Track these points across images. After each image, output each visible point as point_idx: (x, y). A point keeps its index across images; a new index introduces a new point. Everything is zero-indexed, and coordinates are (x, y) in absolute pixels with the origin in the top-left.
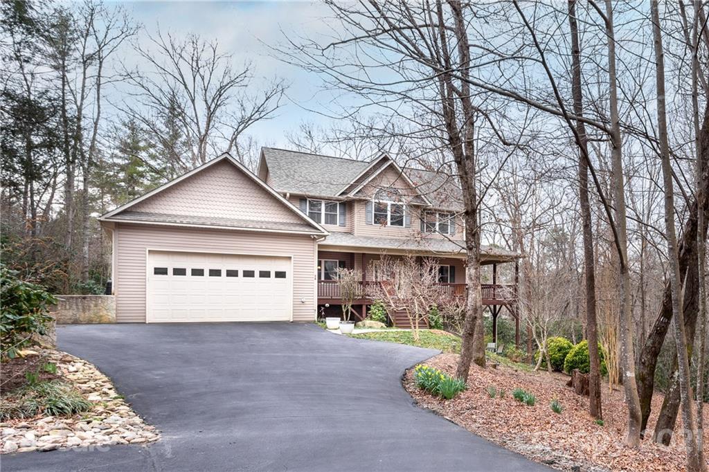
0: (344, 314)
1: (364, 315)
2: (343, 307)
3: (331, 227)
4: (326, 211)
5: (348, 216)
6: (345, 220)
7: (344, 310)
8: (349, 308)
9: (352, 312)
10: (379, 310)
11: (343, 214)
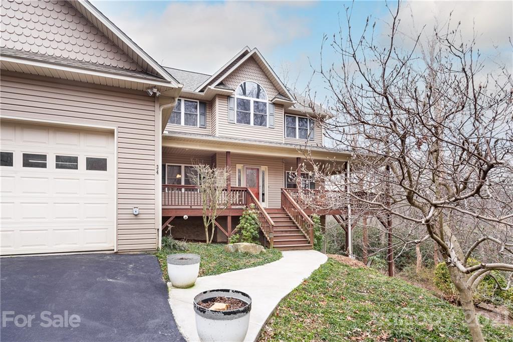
0: (207, 230)
1: (229, 229)
2: (205, 220)
3: (190, 129)
4: (185, 111)
5: (208, 115)
6: (205, 119)
7: (206, 225)
8: (213, 222)
9: (216, 227)
10: (251, 224)
11: (203, 114)
